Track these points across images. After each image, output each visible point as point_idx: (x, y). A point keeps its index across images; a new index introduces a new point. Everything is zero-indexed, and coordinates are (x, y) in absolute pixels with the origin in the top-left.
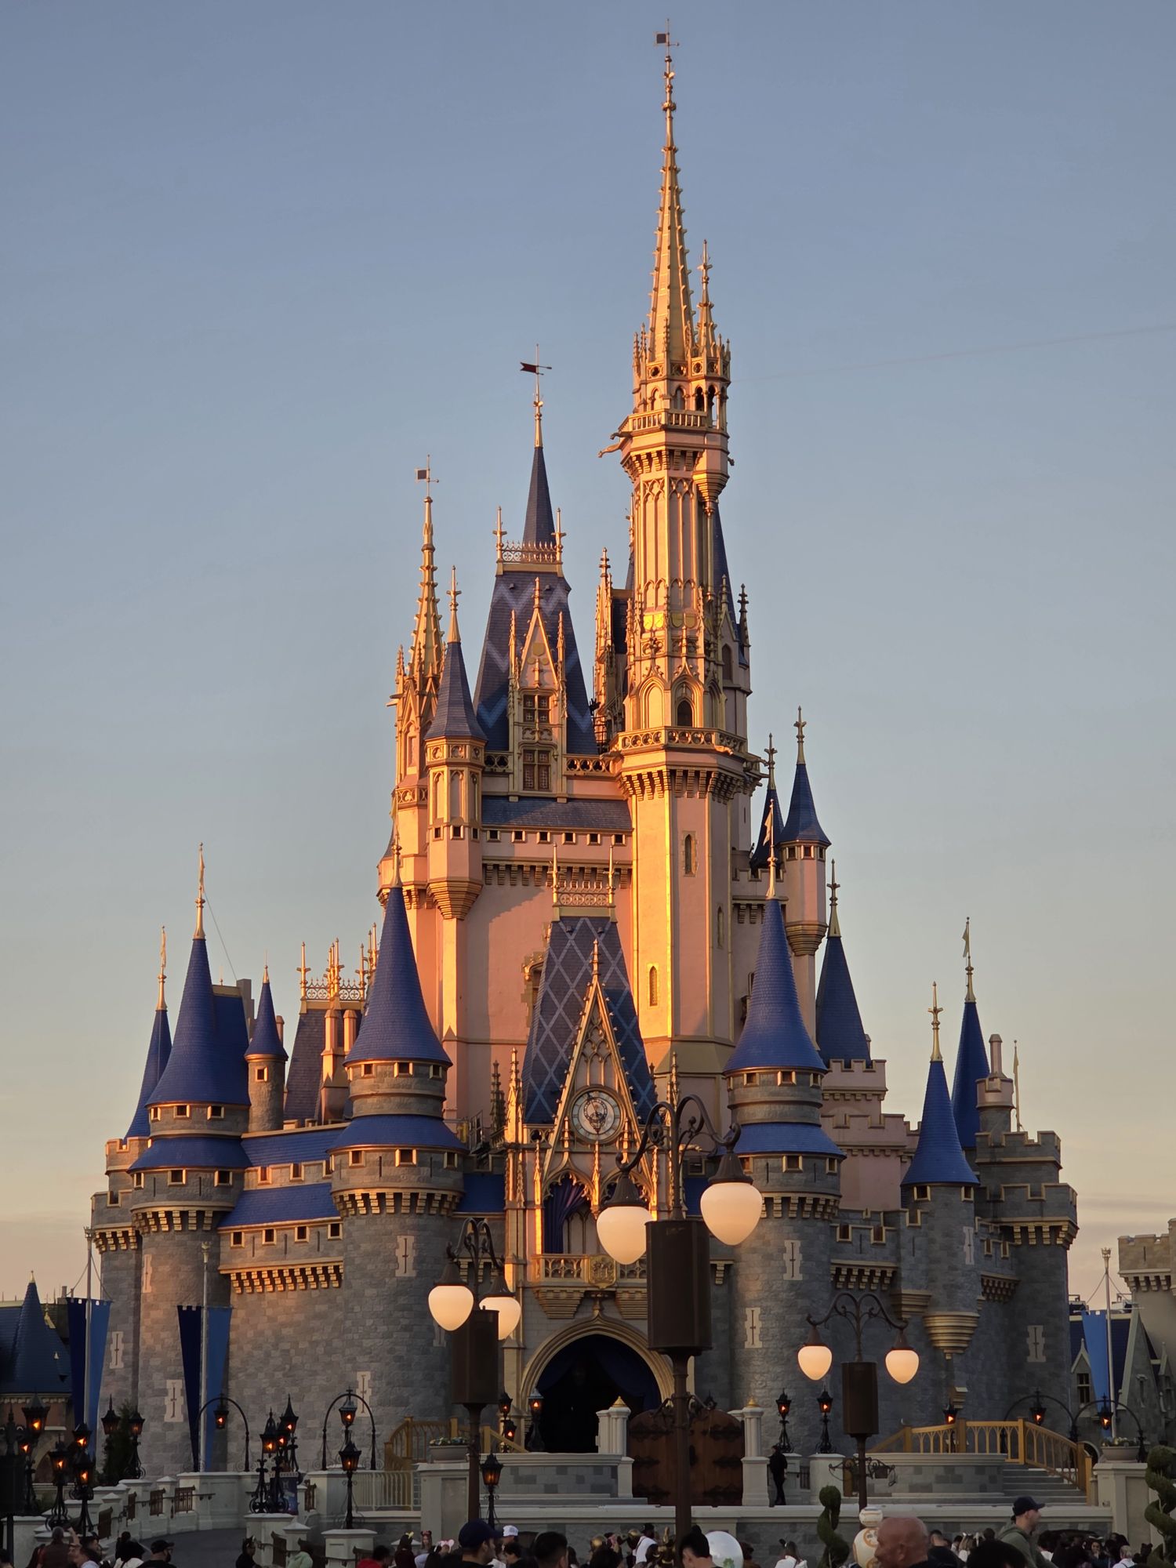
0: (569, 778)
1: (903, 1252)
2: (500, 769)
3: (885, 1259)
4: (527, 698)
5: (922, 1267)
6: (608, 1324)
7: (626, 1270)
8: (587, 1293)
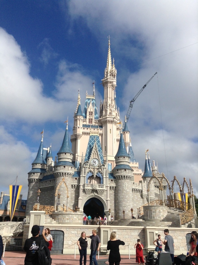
0: (95, 122)
1: (143, 187)
2: (85, 121)
3: (140, 188)
4: (90, 113)
5: (146, 190)
6: (96, 195)
7: (99, 187)
8: (92, 190)
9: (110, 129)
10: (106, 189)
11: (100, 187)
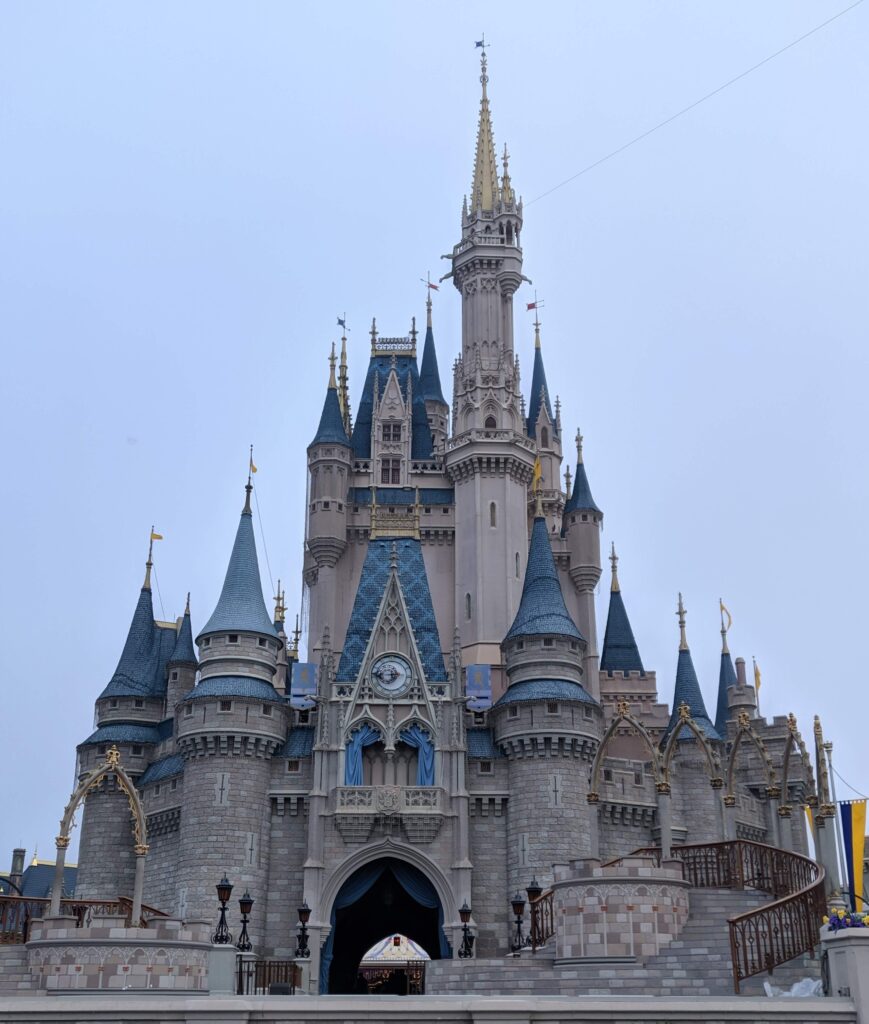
0: (413, 475)
2: (363, 470)
3: (645, 799)
4: (386, 427)
5: (678, 807)
6: (396, 847)
7: (411, 800)
8: (377, 820)
9: (493, 505)
10: (449, 814)
11: (416, 803)
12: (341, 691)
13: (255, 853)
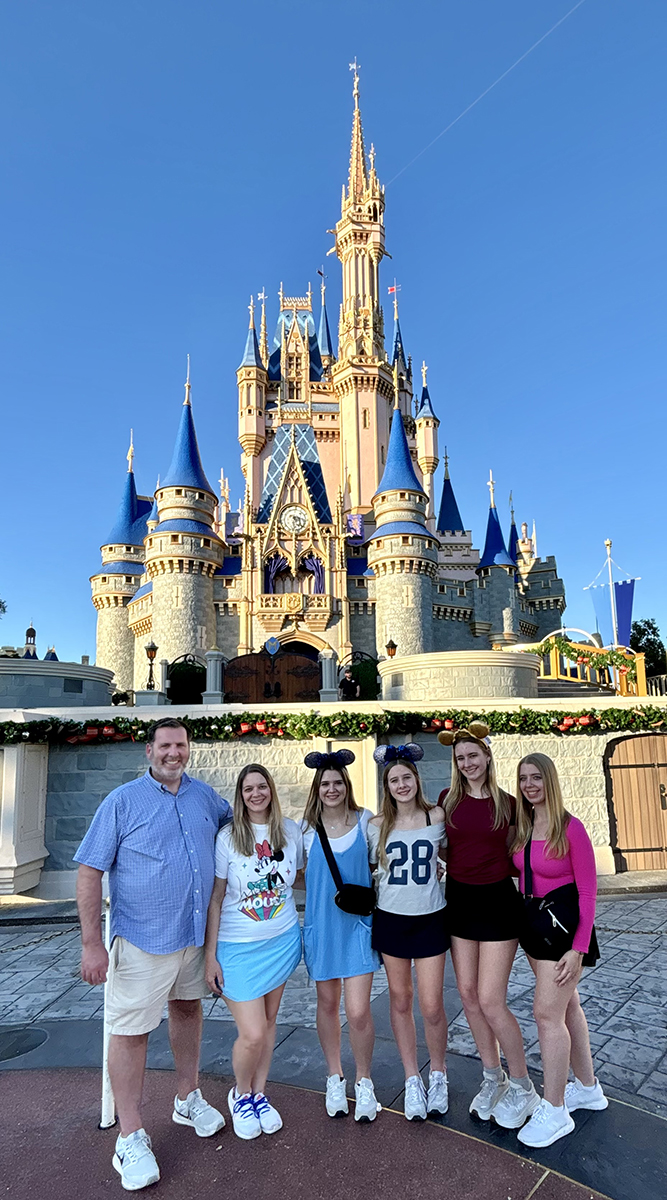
1: (475, 601)
2: (276, 389)
3: (466, 604)
4: (290, 357)
5: (486, 609)
7: (309, 603)
8: (287, 617)
9: (365, 412)
11: (313, 605)
12: (259, 530)
13: (204, 640)
